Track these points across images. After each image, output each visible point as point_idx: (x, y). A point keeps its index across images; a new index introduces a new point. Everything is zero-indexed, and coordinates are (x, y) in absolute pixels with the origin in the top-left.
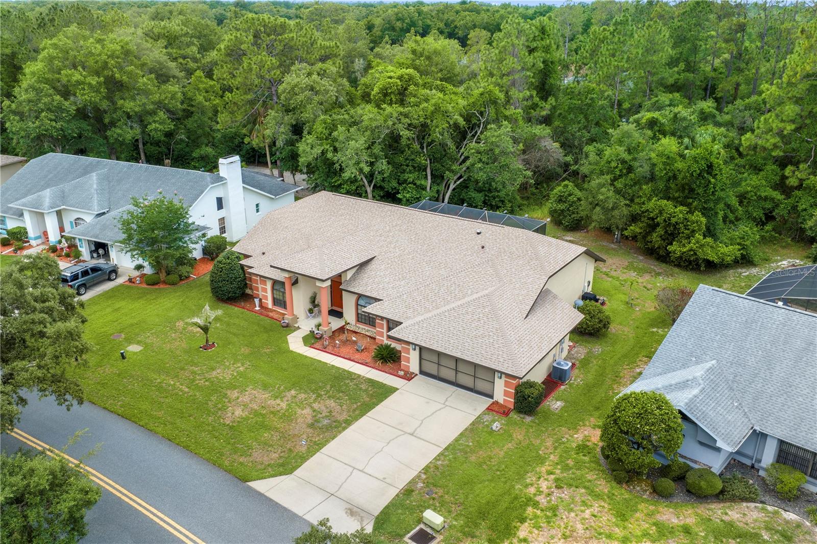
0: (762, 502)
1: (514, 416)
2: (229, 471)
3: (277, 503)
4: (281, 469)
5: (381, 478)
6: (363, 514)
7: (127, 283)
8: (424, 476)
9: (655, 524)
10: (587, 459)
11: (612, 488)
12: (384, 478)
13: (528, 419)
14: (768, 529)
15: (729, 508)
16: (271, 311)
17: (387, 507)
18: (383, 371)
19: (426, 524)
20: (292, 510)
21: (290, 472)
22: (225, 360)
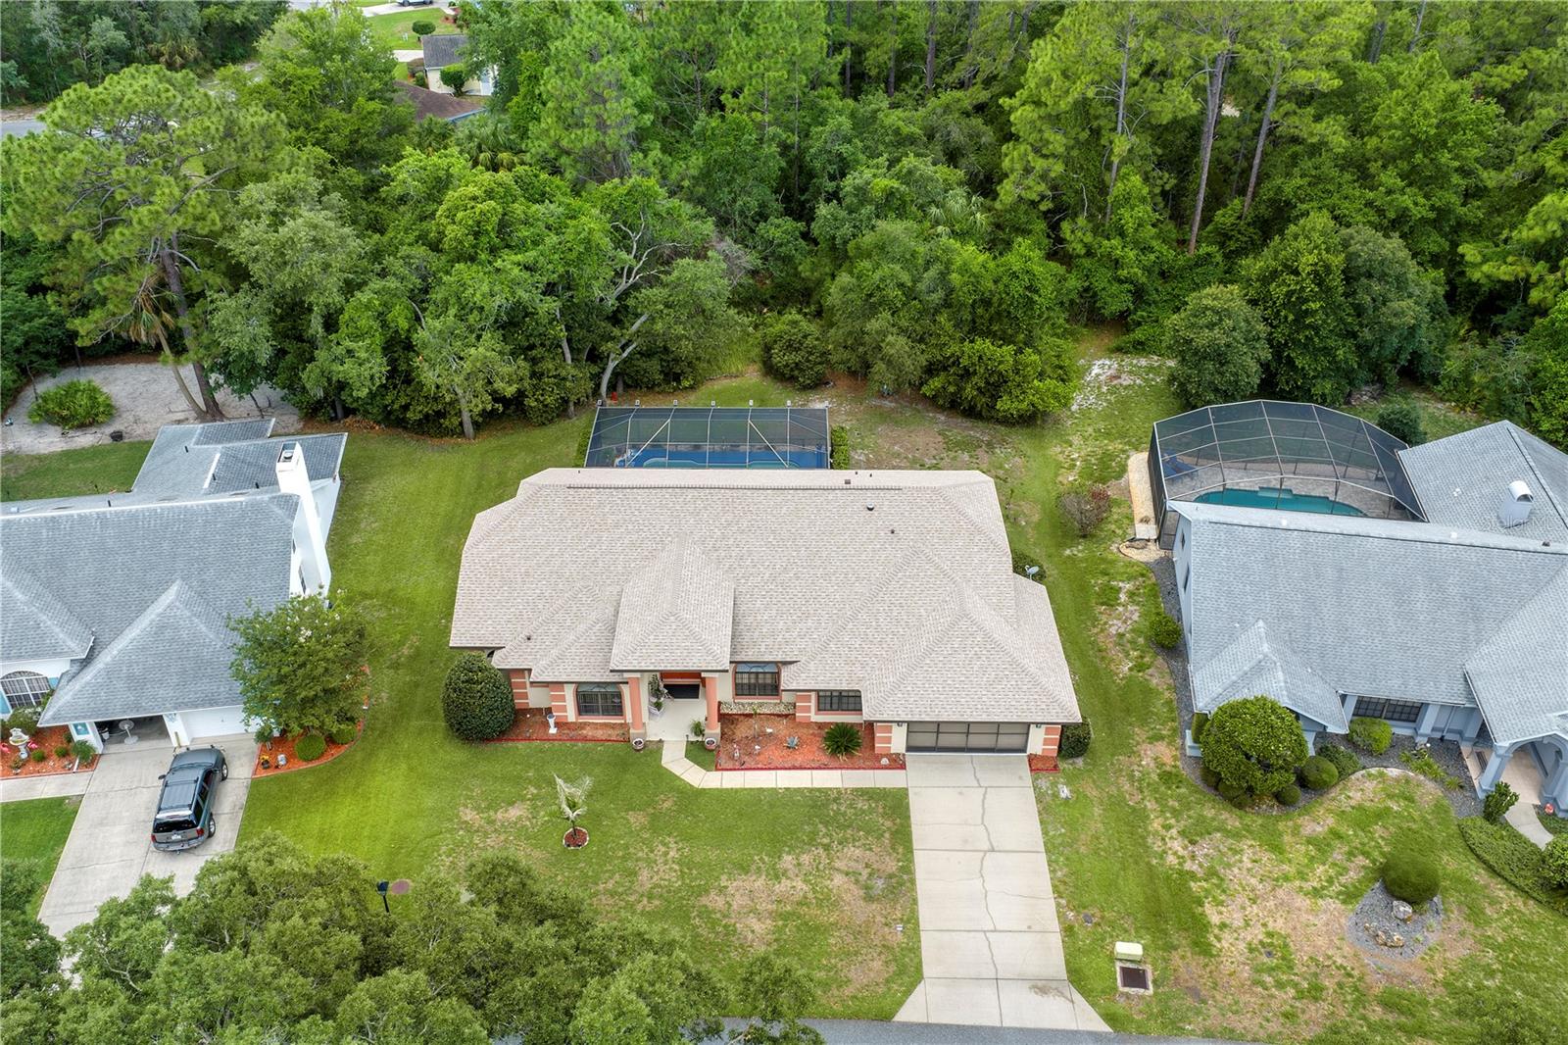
0: (1364, 768)
1: (1064, 765)
2: (855, 1016)
3: (958, 1026)
4: (906, 979)
5: (1025, 928)
6: (1054, 985)
7: (263, 774)
8: (1063, 902)
9: (1309, 842)
10: (1183, 790)
11: (1241, 818)
12: (1029, 927)
13: (1080, 762)
14: (1390, 796)
15: (1344, 788)
16: (583, 726)
17: (1067, 962)
18: (859, 768)
19: (1121, 960)
20: (983, 1024)
21: (917, 977)
22: (632, 850)
